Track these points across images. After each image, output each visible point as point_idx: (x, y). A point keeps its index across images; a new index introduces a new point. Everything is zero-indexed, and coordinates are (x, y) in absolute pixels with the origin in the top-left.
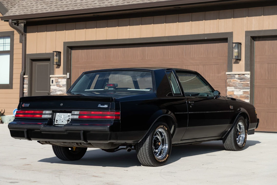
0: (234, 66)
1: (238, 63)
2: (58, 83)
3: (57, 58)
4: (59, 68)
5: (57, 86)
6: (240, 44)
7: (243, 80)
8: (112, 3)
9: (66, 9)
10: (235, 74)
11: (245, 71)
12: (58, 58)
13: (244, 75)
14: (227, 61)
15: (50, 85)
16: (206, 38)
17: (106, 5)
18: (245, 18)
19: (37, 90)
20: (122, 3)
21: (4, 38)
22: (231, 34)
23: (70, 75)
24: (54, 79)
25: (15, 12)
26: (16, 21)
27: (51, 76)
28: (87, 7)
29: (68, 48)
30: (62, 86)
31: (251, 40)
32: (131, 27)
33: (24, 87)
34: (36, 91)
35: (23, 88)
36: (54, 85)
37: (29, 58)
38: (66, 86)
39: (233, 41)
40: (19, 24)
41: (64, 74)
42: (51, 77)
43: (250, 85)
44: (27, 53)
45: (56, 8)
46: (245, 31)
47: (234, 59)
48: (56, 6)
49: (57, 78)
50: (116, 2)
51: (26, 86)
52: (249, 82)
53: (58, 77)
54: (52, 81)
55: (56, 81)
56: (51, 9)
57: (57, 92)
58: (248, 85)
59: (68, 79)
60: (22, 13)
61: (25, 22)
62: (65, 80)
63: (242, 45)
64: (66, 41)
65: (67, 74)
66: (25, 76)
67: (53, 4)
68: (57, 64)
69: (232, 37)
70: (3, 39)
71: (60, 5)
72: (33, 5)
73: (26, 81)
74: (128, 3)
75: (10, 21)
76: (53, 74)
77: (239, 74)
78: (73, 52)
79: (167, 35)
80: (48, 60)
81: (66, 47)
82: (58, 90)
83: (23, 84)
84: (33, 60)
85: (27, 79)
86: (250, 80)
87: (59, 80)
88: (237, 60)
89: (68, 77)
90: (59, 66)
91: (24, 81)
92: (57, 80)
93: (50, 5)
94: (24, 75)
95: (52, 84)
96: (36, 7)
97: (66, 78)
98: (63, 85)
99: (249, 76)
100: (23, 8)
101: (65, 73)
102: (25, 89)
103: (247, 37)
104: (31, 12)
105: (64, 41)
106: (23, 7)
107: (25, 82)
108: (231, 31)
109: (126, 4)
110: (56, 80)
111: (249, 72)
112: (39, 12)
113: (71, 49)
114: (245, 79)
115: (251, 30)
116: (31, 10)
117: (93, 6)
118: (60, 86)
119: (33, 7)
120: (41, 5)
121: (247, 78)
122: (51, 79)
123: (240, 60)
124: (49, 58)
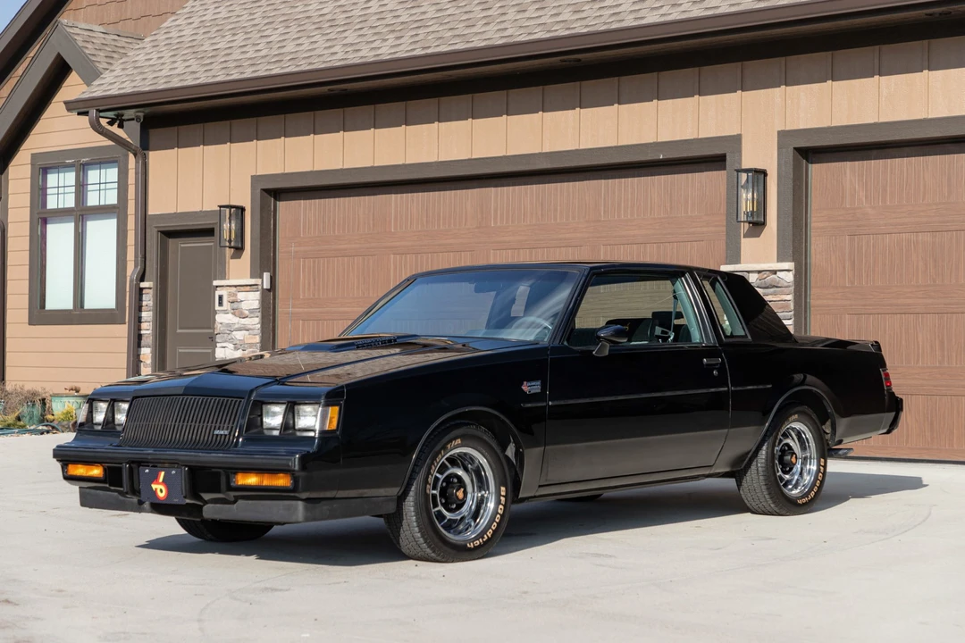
0: (747, 244)
1: (758, 235)
2: (235, 305)
3: (233, 225)
4: (239, 257)
5: (233, 314)
6: (764, 173)
7: (772, 290)
8: (379, 52)
9: (248, 74)
10: (748, 272)
11: (778, 262)
12: (236, 226)
13: (775, 272)
14: (724, 229)
15: (215, 313)
16: (661, 157)
17: (362, 57)
18: (778, 89)
19: (180, 328)
20: (407, 51)
21: (60, 170)
22: (736, 140)
23: (273, 280)
24: (223, 292)
25: (111, 84)
26: (116, 112)
27: (216, 283)
28: (310, 64)
29: (266, 194)
30: (247, 312)
31: (795, 159)
32: (444, 125)
33: (140, 318)
34: (179, 331)
35: (139, 320)
36: (226, 312)
37: (156, 227)
38: (259, 314)
39: (740, 163)
40: (125, 123)
41: (252, 276)
42: (217, 287)
43: (792, 307)
44: (151, 212)
45: (223, 71)
46: (779, 132)
47: (744, 222)
48: (224, 65)
49: (234, 289)
50: (391, 46)
51: (147, 315)
52: (790, 297)
53: (236, 286)
54: (221, 298)
55: (232, 299)
56: (209, 74)
57: (234, 333)
58: (788, 306)
59: (265, 293)
60: (128, 88)
61: (141, 115)
62: (257, 295)
63: (768, 178)
64: (260, 173)
65: (261, 277)
66: (143, 285)
67: (217, 58)
68: (232, 244)
69: (740, 152)
70: (57, 175)
71: (235, 60)
72: (163, 64)
73: (148, 300)
74: (424, 48)
75: (93, 112)
76: (223, 277)
77: (759, 272)
78: (283, 206)
79: (546, 149)
80: (208, 232)
81: (259, 191)
82: (236, 326)
83: (140, 309)
84: (169, 234)
85: (151, 291)
86: (792, 288)
87: (241, 296)
88: (755, 224)
89: (266, 285)
90: (239, 250)
91: (141, 300)
92: (235, 295)
93: (208, 61)
94: (142, 279)
95: (221, 308)
96: (171, 69)
97: (260, 287)
98: (252, 311)
99: (789, 277)
100: (135, 72)
101: (256, 273)
102: (144, 326)
103: (784, 150)
104: (166, 83)
105: (254, 174)
106: (135, 68)
107: (144, 303)
108: (734, 133)
109: (419, 52)
110: (230, 294)
111: (789, 265)
112: (176, 83)
113: (276, 199)
114: (777, 287)
115: (796, 128)
116: (155, 78)
117: (324, 62)
118: (242, 313)
119: (161, 70)
120: (185, 61)
121: (782, 282)
122: (218, 293)
123: (763, 224)
124: (211, 226)
